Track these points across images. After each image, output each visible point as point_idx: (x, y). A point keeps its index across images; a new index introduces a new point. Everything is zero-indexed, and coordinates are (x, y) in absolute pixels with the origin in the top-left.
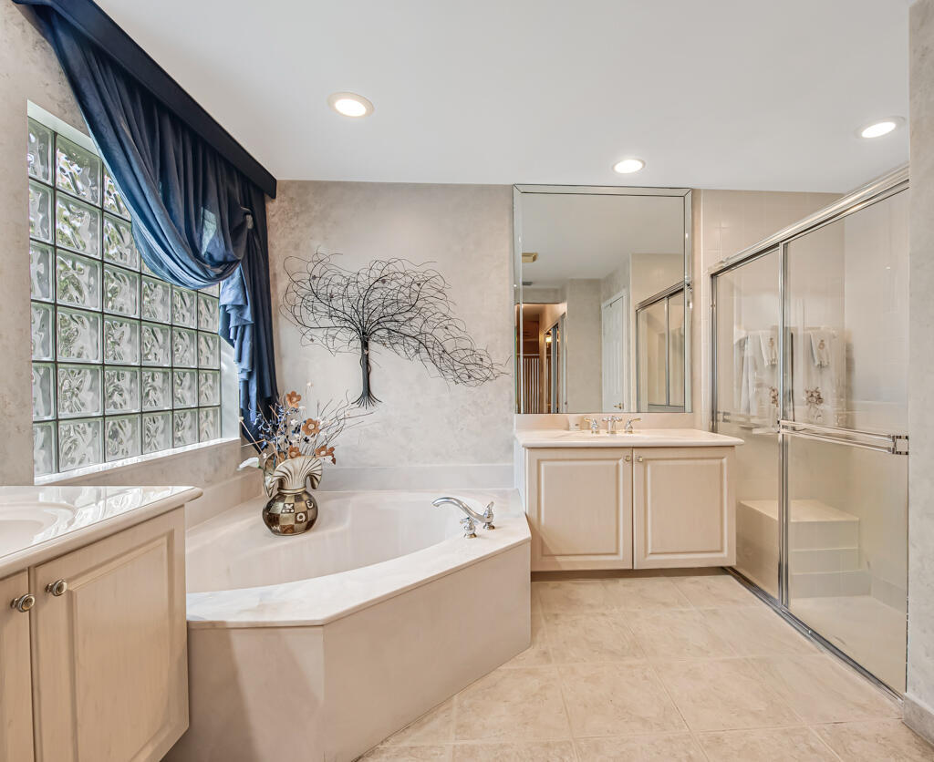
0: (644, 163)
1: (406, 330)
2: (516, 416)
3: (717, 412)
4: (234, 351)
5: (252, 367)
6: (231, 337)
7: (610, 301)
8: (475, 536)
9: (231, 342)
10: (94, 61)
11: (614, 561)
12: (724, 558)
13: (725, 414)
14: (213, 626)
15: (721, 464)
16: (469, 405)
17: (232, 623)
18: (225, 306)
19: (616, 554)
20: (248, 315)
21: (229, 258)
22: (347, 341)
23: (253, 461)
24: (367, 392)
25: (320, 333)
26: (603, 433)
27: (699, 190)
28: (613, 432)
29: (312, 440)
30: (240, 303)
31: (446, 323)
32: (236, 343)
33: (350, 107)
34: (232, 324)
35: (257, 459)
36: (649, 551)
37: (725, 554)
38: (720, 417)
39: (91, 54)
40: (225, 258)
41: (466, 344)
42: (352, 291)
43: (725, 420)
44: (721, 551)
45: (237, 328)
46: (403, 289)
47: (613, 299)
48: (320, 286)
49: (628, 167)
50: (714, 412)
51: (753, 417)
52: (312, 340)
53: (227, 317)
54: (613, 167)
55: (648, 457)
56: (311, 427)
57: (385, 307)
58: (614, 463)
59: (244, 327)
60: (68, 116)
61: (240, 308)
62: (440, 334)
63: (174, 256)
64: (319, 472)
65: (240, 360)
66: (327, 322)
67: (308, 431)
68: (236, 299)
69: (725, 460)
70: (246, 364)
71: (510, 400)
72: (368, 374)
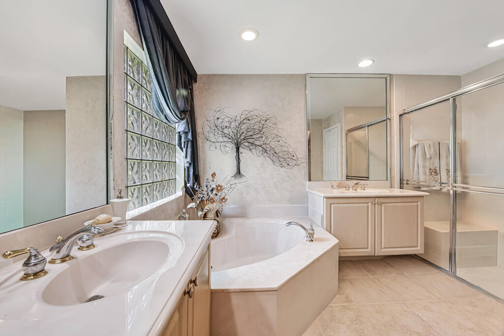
0: (374, 61)
1: (257, 143)
2: (308, 182)
3: (403, 180)
4: (184, 154)
5: (191, 160)
6: (183, 146)
7: (328, 129)
8: (312, 241)
9: (182, 149)
10: (148, 12)
11: (366, 252)
12: (418, 250)
13: (407, 180)
14: (223, 291)
15: (418, 205)
16: (286, 177)
17: (232, 289)
18: (179, 132)
19: (367, 248)
20: (190, 136)
21: (186, 109)
22: (231, 148)
23: (192, 205)
24: (239, 172)
25: (218, 144)
26: (359, 190)
27: (393, 75)
28: (356, 190)
29: (219, 194)
30: (187, 131)
31: (279, 139)
32: (184, 150)
33: (249, 36)
34: (183, 140)
35: (194, 204)
36: (383, 247)
37: (419, 248)
38: (405, 182)
39: (148, 9)
40: (184, 109)
41: (285, 149)
42: (233, 124)
43: (407, 184)
44: (417, 247)
45: (185, 142)
46: (257, 123)
47: (330, 128)
48: (218, 122)
49: (365, 64)
50: (401, 180)
51: (421, 181)
52: (216, 148)
53: (180, 137)
54: (357, 65)
55: (382, 202)
56: (219, 188)
57: (247, 132)
58: (366, 205)
59: (188, 142)
60: (136, 38)
61: (186, 133)
62: (273, 144)
63: (171, 108)
64: (221, 210)
65: (186, 157)
66: (221, 139)
67: (218, 190)
68: (185, 129)
69: (419, 203)
70: (189, 159)
71: (305, 175)
72: (239, 163)
